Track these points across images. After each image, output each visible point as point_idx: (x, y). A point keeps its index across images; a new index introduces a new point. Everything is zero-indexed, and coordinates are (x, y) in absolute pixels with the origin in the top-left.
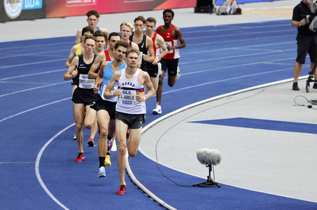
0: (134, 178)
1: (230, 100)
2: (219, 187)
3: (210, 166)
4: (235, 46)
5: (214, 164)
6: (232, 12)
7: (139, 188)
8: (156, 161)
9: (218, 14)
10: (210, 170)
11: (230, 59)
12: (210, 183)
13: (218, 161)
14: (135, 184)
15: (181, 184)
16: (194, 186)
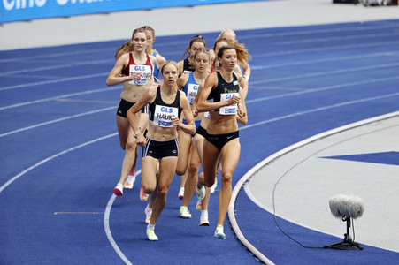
0: (240, 235)
1: (379, 127)
2: (361, 249)
3: (348, 220)
4: (389, 50)
5: (354, 217)
6: (385, 3)
7: (249, 250)
8: (272, 212)
9: (366, 6)
10: (348, 226)
11: (381, 68)
12: (348, 244)
13: (360, 213)
14: (243, 245)
15: (308, 245)
16: (326, 248)
